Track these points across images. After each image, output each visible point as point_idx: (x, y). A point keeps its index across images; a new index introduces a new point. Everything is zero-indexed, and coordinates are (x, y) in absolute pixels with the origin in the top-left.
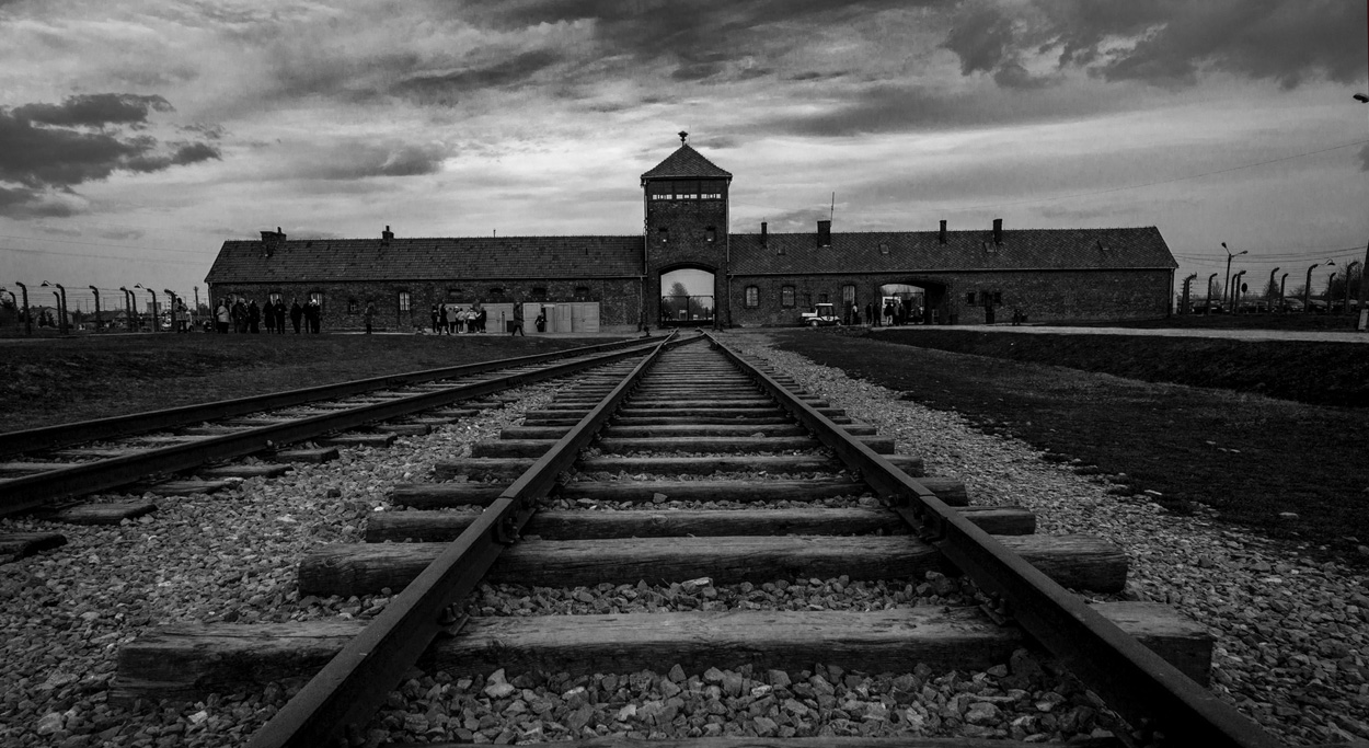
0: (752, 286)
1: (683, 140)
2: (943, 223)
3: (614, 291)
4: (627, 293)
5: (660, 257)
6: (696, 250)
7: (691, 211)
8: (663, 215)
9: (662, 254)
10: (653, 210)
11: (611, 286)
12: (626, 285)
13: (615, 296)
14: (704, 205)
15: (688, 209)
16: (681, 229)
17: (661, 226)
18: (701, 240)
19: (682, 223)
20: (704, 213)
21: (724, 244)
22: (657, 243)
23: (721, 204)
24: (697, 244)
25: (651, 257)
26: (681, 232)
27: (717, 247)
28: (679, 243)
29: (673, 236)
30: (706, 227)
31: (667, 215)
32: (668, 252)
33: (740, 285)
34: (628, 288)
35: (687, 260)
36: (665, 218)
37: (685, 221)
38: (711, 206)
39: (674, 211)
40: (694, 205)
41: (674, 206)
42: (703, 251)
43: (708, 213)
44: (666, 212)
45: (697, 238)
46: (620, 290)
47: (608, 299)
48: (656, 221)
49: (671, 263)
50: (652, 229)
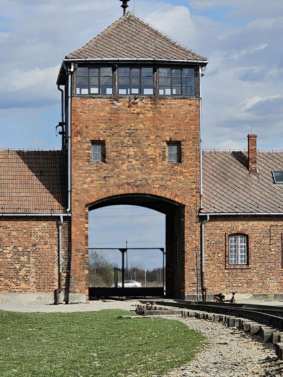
3: (16, 238)
4: (37, 241)
5: (92, 185)
6: (150, 174)
7: (142, 114)
8: (98, 120)
9: (95, 180)
10: (80, 110)
11: (12, 229)
12: (37, 229)
13: (18, 246)
14: (163, 105)
15: (137, 110)
16: (125, 141)
17: (94, 135)
18: (158, 158)
19: (127, 131)
20: (163, 117)
21: (194, 167)
22: (87, 163)
23: (190, 105)
24: (151, 165)
25: (78, 185)
26: (126, 146)
27: (184, 171)
28: (123, 163)
29: (113, 152)
30: (165, 138)
31: (104, 118)
32: (105, 177)
33: (219, 231)
34: (40, 234)
35: (136, 191)
36: (101, 123)
37: (133, 128)
38: (174, 106)
39: (114, 113)
40: (148, 104)
41: (115, 105)
42: (161, 176)
43: (170, 117)
44: (102, 114)
45: (152, 155)
46: (25, 236)
47: (7, 250)
48: (87, 127)
49: (110, 194)
50: (80, 141)
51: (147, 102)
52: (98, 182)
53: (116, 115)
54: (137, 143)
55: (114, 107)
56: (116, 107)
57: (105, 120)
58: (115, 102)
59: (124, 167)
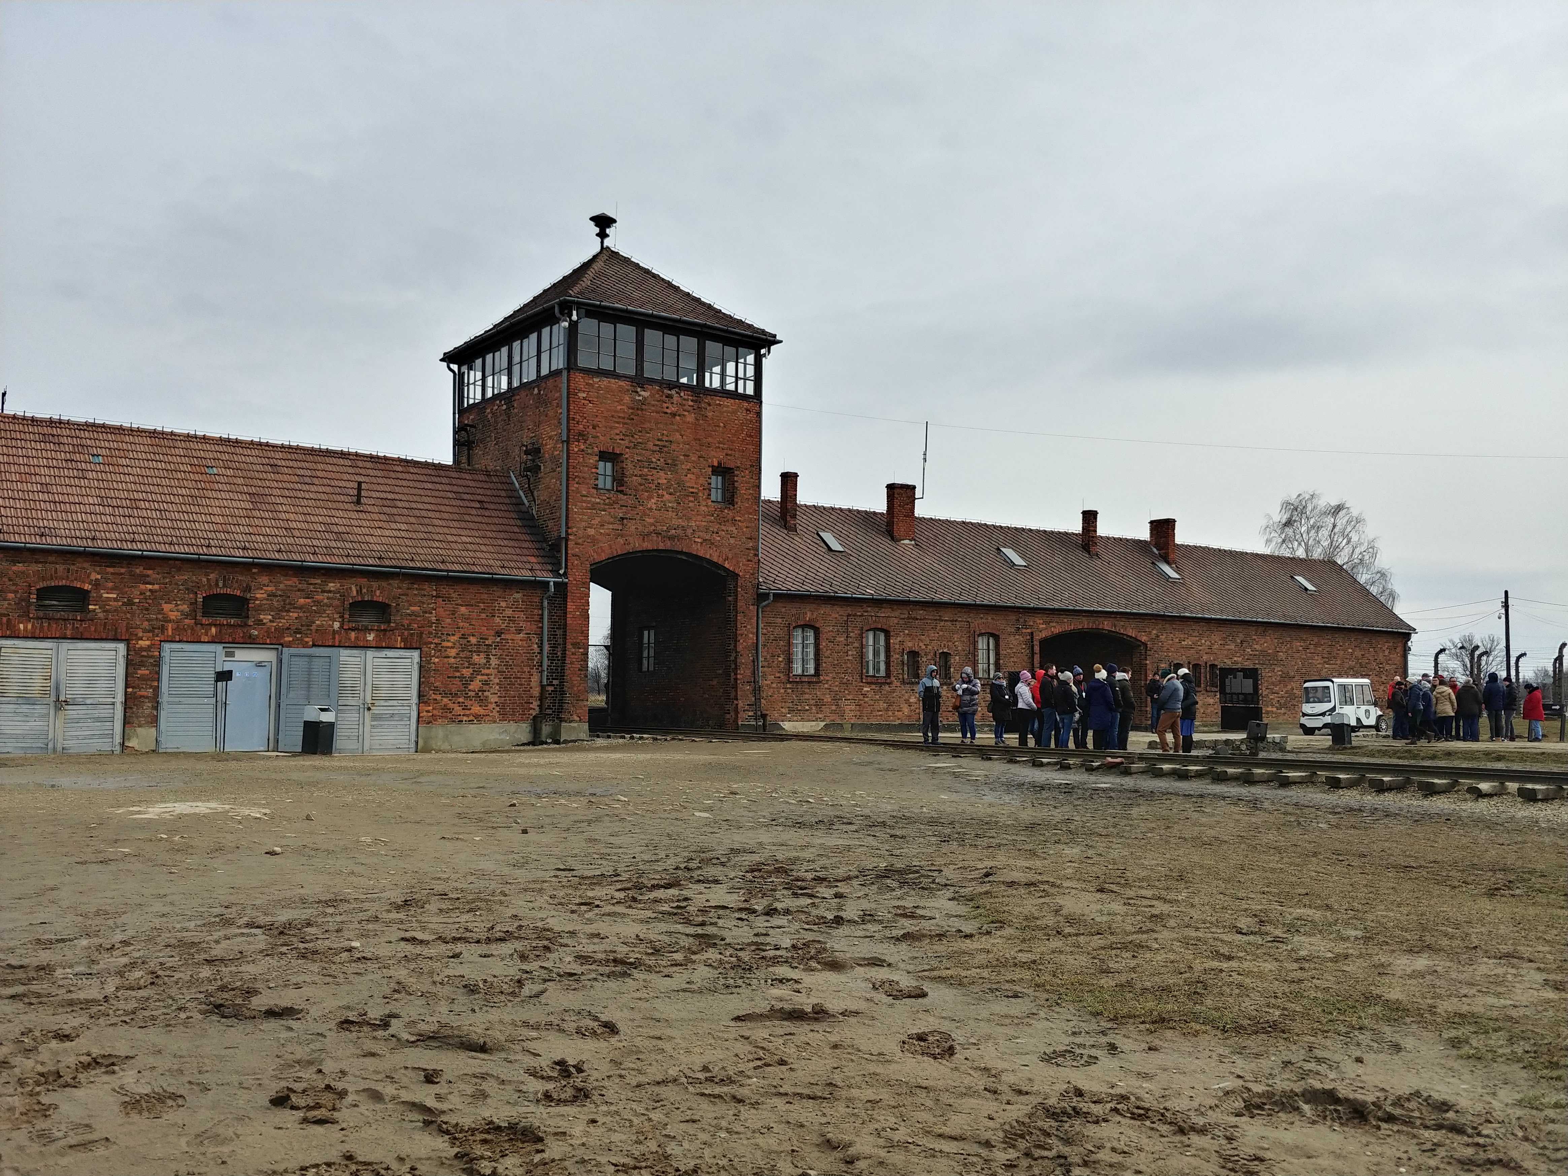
0: (804, 627)
1: (602, 235)
2: (1090, 517)
3: (467, 619)
4: (503, 626)
5: (602, 531)
6: (689, 519)
7: (679, 415)
8: (613, 416)
9: (606, 522)
10: (585, 395)
11: (460, 602)
12: (503, 604)
13: (469, 635)
14: (709, 405)
15: (673, 409)
16: (654, 460)
17: (604, 442)
18: (700, 494)
19: (659, 443)
20: (709, 425)
21: (751, 514)
22: (595, 491)
23: (747, 410)
24: (691, 504)
25: (579, 528)
26: (654, 468)
27: (738, 518)
28: (650, 498)
29: (636, 476)
30: (712, 461)
31: (622, 415)
32: (623, 519)
33: (780, 620)
34: (509, 612)
35: (668, 545)
36: (618, 423)
37: (665, 438)
38: (725, 409)
39: (638, 409)
40: (688, 400)
41: (640, 395)
42: (705, 524)
43: (719, 426)
44: (619, 408)
45: (693, 488)
46: (483, 616)
47: (448, 641)
48: (594, 428)
49: (629, 548)
50: (583, 451)
51: (686, 397)
52: (611, 526)
53: (639, 412)
54: (671, 465)
55: (637, 398)
56: (641, 398)
57: (624, 418)
58: (639, 389)
59: (652, 503)
